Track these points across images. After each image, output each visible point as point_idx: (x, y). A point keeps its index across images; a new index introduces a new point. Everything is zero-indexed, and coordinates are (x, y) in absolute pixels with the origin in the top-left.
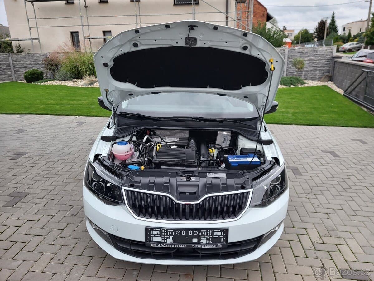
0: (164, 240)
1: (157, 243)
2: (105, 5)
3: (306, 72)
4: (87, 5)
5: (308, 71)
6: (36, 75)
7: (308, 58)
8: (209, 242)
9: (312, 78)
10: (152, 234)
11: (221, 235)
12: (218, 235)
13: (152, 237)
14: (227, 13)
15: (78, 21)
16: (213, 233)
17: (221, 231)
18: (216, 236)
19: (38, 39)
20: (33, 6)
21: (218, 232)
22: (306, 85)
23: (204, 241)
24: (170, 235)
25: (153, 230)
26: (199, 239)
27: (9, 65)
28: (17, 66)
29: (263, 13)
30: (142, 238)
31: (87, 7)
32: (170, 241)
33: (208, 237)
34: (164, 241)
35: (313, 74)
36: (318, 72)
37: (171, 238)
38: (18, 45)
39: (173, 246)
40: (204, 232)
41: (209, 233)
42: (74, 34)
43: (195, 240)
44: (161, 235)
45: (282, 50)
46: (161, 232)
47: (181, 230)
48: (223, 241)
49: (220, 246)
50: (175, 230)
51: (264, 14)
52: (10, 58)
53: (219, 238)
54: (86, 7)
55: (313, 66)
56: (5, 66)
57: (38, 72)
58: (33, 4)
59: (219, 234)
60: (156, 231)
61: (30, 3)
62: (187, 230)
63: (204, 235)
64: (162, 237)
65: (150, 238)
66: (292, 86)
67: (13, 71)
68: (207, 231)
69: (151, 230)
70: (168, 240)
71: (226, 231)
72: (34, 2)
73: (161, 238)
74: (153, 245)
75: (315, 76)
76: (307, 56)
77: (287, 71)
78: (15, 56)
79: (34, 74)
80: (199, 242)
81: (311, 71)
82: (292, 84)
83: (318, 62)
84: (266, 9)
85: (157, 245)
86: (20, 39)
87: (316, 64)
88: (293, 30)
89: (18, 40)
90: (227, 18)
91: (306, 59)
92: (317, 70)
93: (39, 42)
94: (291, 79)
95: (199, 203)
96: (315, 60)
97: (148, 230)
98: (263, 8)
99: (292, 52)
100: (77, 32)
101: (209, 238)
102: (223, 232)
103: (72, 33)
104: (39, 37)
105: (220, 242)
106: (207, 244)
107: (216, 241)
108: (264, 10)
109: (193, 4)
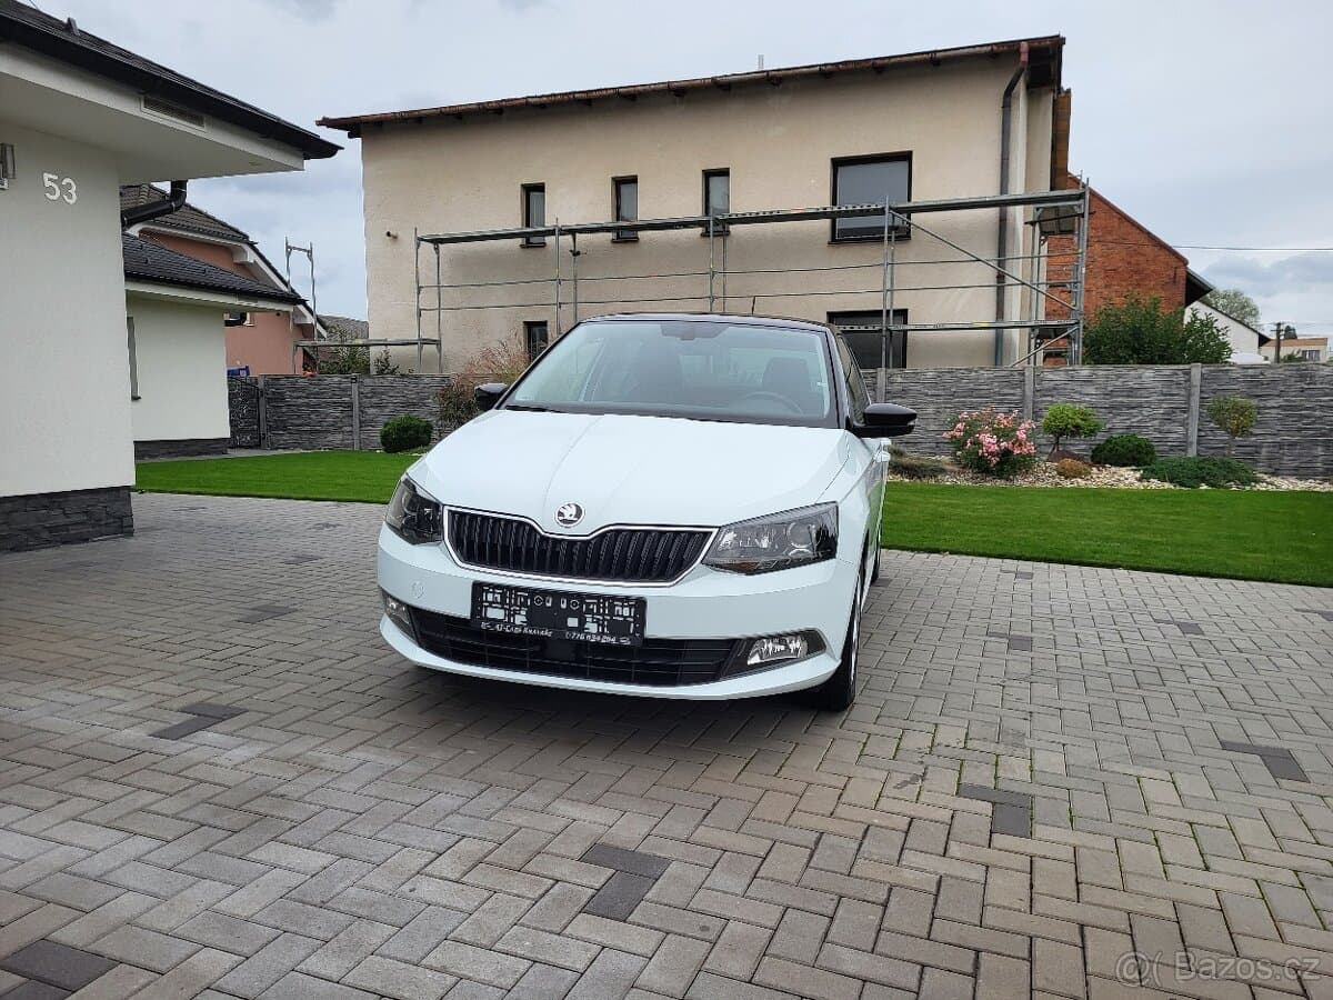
0: (509, 616)
1: (494, 621)
2: (628, 248)
3: (1276, 450)
4: (577, 250)
5: (1280, 445)
6: (412, 432)
7: (1281, 401)
8: (603, 630)
9: (1296, 469)
10: (487, 601)
11: (630, 616)
12: (622, 616)
13: (486, 607)
14: (1001, 263)
15: (551, 293)
16: (612, 607)
17: (630, 606)
18: (618, 615)
19: (437, 343)
20: (438, 253)
21: (623, 606)
22: (1261, 487)
23: (592, 627)
24: (523, 605)
25: (487, 592)
26: (582, 622)
27: (350, 405)
28: (372, 411)
29: (1171, 273)
30: (464, 611)
31: (578, 253)
32: (520, 619)
33: (601, 618)
34: (509, 619)
35: (1300, 455)
36: (1320, 451)
37: (523, 613)
38: (384, 355)
39: (525, 631)
40: (594, 603)
41: (604, 608)
42: (536, 330)
43: (573, 622)
44: (503, 603)
45: (1180, 372)
46: (503, 596)
47: (545, 593)
48: (634, 633)
49: (625, 642)
50: (532, 592)
51: (1175, 277)
52: (355, 386)
53: (626, 623)
54: (576, 254)
55: (1300, 430)
56: (341, 408)
57: (417, 423)
58: (437, 249)
59: (626, 612)
60: (494, 593)
61: (431, 246)
62: (557, 595)
63: (590, 611)
64: (505, 609)
65: (481, 610)
66: (1204, 487)
67: (356, 421)
68: (599, 602)
69: (484, 591)
70: (517, 616)
71: (640, 605)
72: (441, 243)
73: (503, 611)
74: (484, 625)
75: (1310, 462)
76: (1276, 393)
77: (1198, 444)
78: (368, 381)
79: (406, 429)
80: (581, 628)
81: (1292, 445)
82: (1203, 480)
83: (1317, 413)
84: (1184, 262)
85: (493, 626)
86: (390, 340)
87: (1313, 423)
88: (1324, 341)
89: (386, 345)
90: (1001, 277)
91: (1271, 403)
92: (1315, 444)
93: (440, 350)
94: (1201, 465)
95: (589, 541)
96: (1307, 409)
97: (478, 588)
98: (1173, 258)
99: (1216, 378)
100: (544, 324)
101: (604, 619)
102: (633, 610)
103: (529, 325)
104: (440, 335)
105: (626, 634)
106: (598, 633)
107: (617, 628)
108: (1172, 260)
109: (886, 239)
